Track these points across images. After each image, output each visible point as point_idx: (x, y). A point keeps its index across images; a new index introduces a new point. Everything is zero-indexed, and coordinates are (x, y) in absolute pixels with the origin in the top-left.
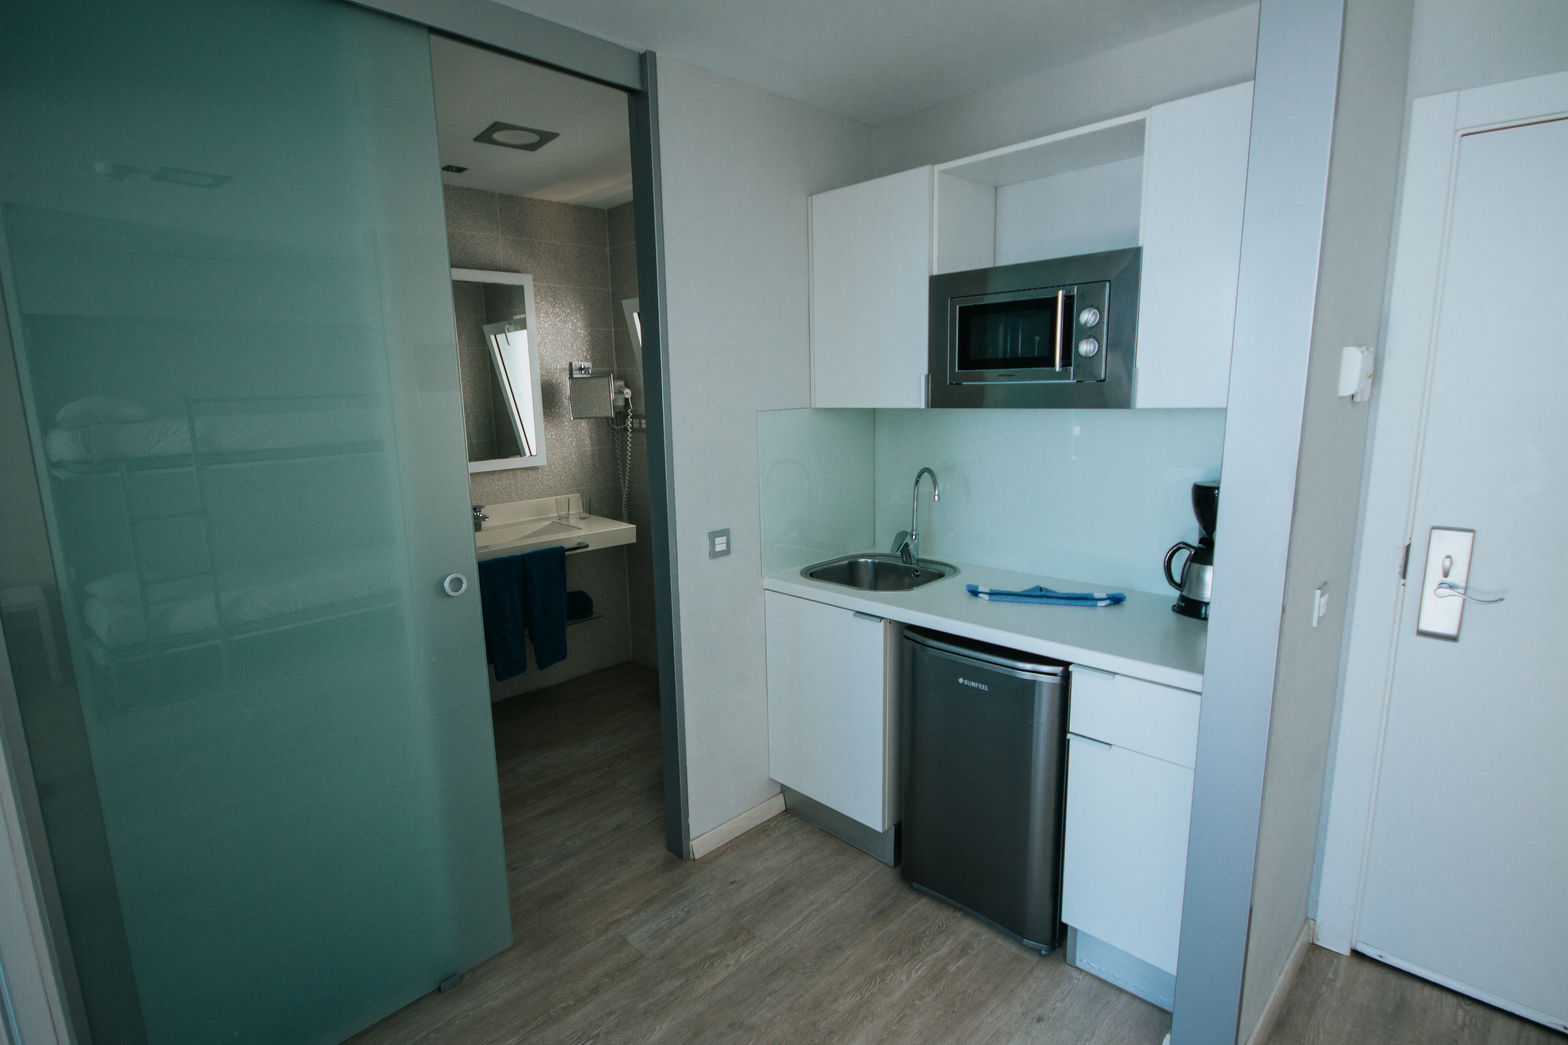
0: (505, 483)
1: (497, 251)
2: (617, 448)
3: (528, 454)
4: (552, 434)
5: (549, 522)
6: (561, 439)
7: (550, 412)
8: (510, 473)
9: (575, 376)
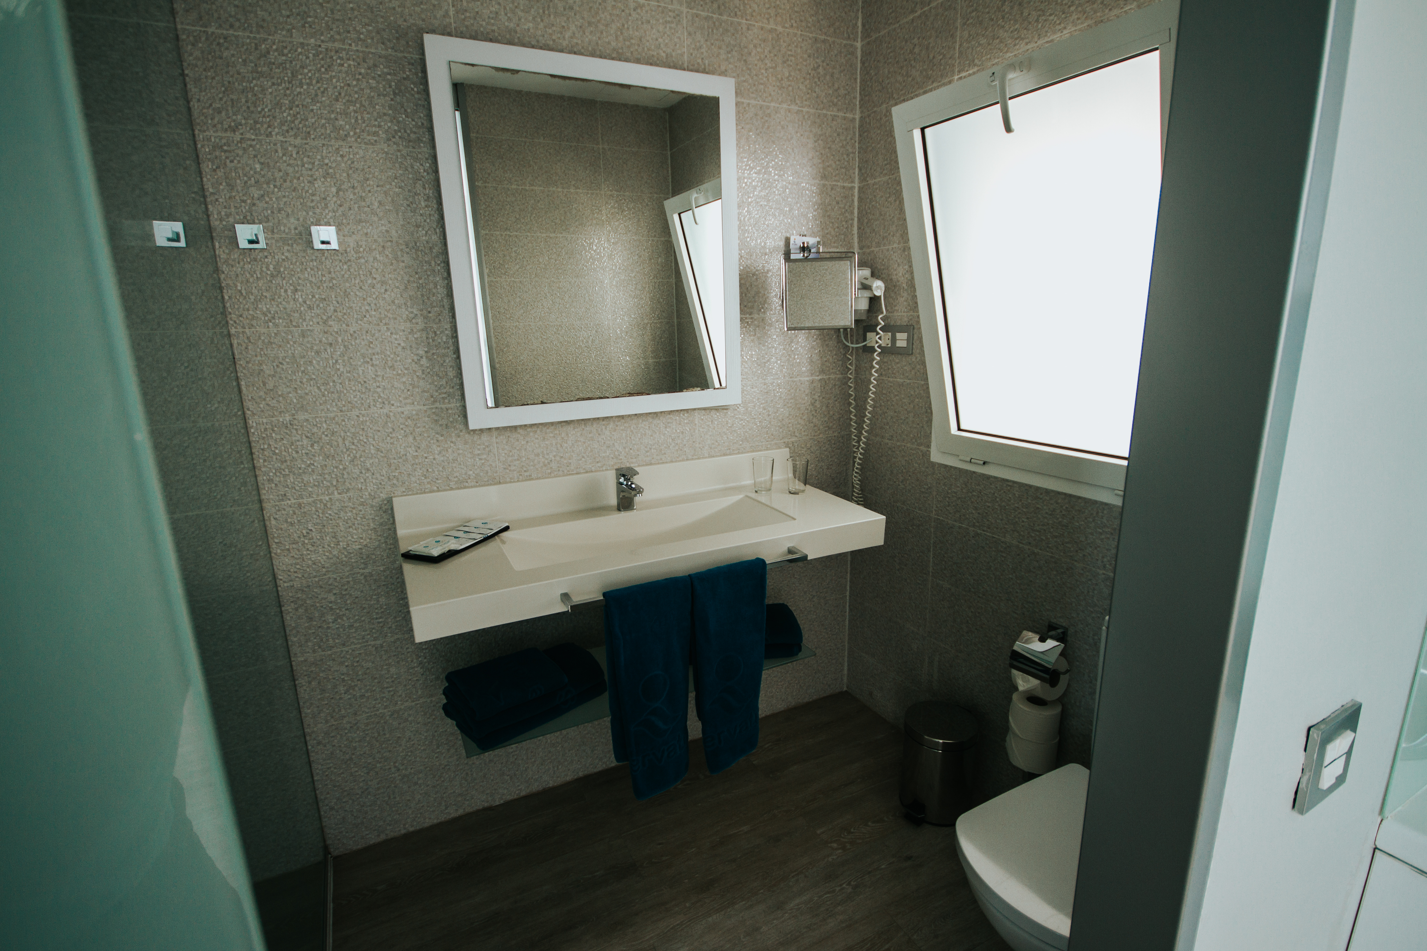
0: (676, 431)
1: (679, 38)
2: (851, 379)
3: (717, 385)
4: (752, 355)
5: (741, 496)
6: (765, 363)
7: (752, 318)
8: (684, 415)
9: (793, 257)
